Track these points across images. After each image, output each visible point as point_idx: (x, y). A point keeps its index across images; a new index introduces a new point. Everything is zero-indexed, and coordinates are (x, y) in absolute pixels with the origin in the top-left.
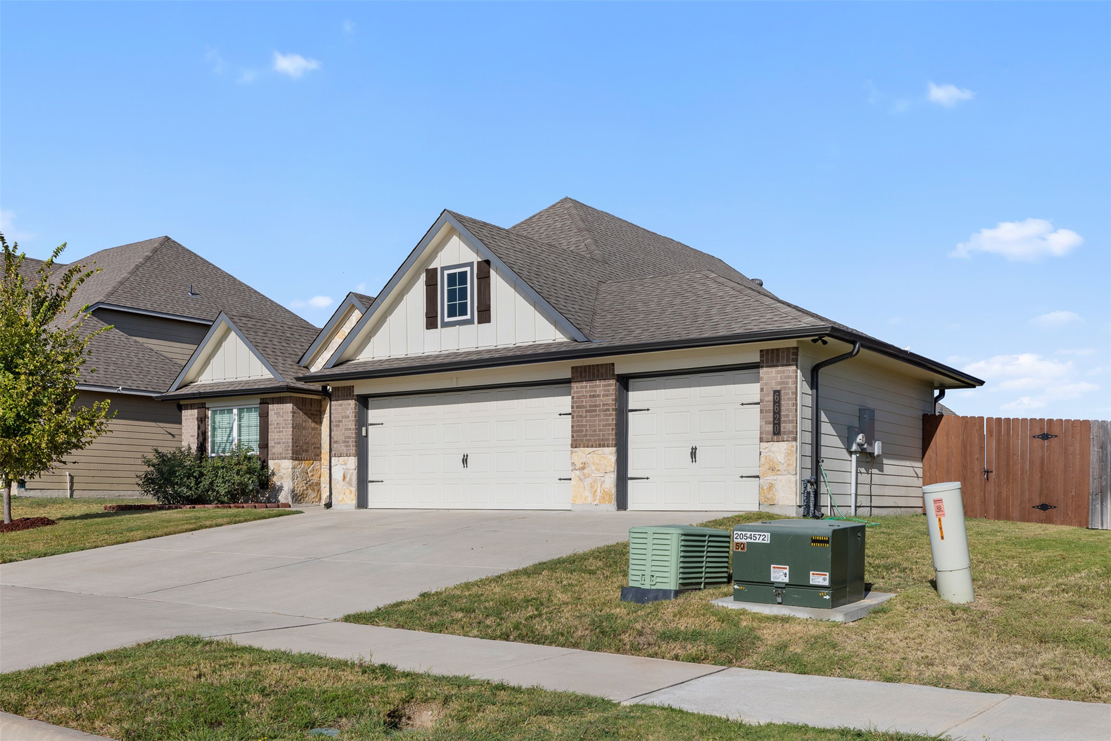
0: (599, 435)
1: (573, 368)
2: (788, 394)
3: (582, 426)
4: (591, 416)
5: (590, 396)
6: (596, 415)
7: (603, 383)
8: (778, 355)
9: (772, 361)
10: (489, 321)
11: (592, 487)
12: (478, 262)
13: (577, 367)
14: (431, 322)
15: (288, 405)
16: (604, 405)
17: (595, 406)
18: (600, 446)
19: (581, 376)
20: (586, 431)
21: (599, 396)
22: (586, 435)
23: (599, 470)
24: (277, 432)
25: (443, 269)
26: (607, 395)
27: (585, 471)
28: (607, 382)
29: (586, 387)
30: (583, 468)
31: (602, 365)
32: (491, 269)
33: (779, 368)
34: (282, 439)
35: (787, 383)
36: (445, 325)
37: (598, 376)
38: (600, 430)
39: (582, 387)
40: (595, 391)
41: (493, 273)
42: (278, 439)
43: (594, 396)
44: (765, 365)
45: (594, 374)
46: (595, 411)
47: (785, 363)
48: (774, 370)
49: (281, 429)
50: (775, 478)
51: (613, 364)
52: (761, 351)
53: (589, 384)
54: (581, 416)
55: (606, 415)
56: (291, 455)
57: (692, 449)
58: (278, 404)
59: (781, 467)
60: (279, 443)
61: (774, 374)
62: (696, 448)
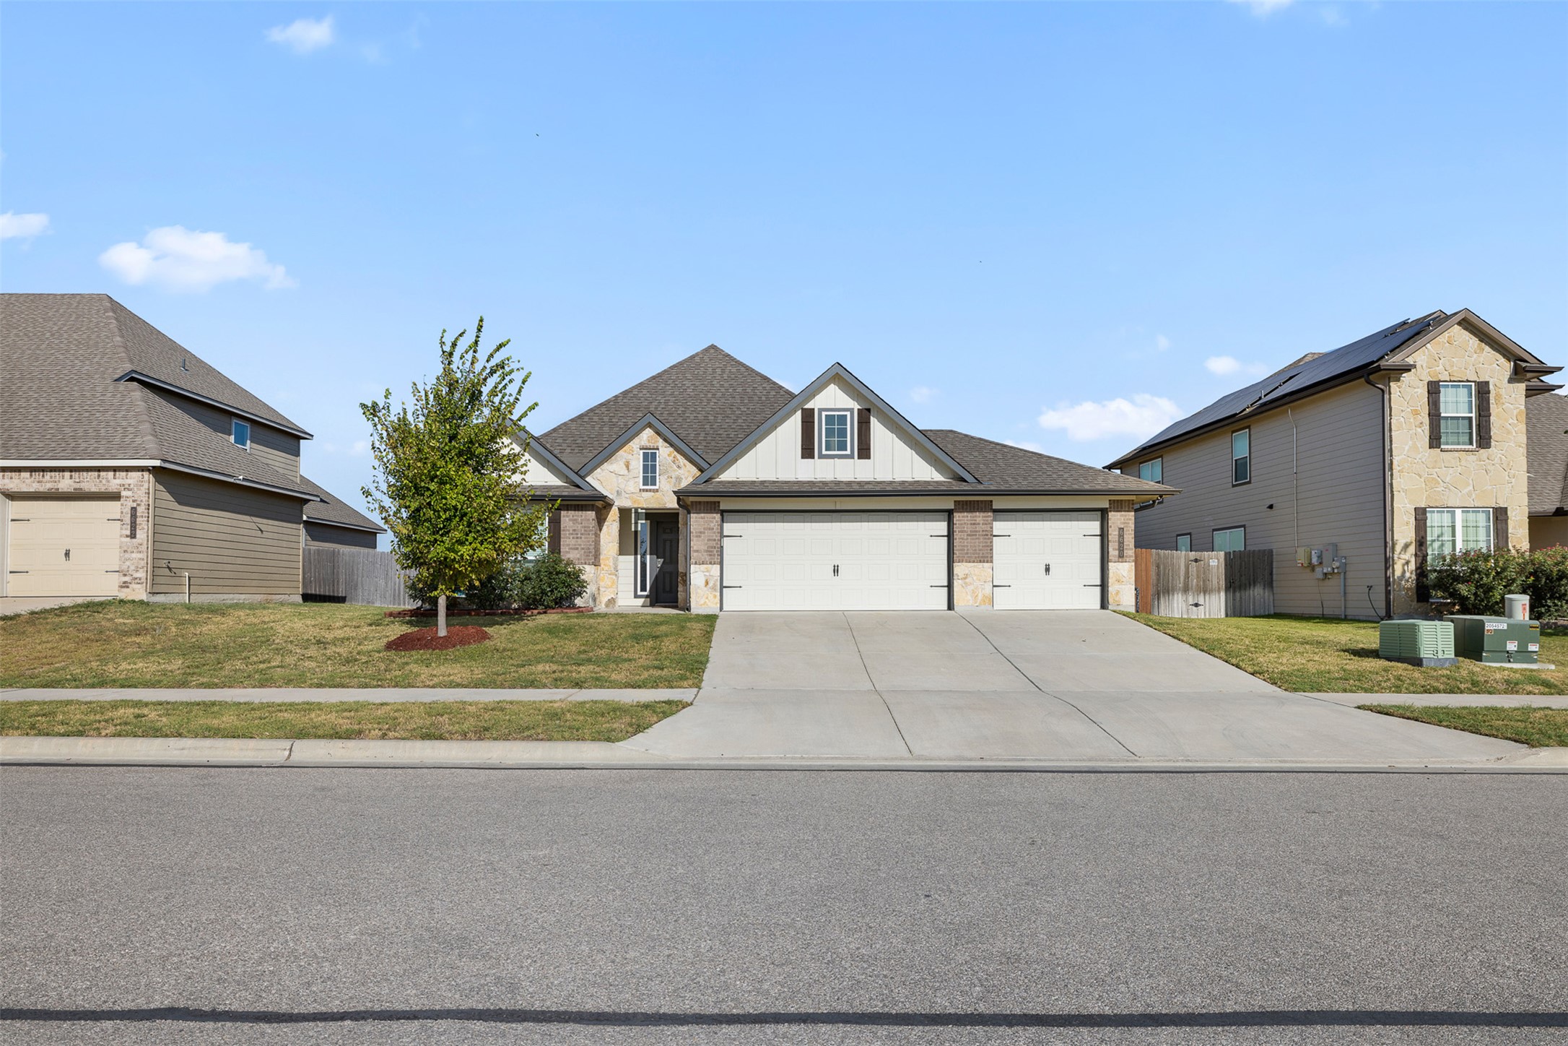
0: (979, 554)
1: (955, 501)
2: (1129, 530)
3: (964, 546)
4: (973, 539)
5: (971, 524)
6: (977, 539)
7: (982, 514)
8: (1121, 504)
9: (1118, 508)
10: (870, 458)
11: (973, 592)
12: (858, 409)
13: (959, 501)
14: (808, 452)
15: (590, 512)
16: (983, 531)
17: (976, 531)
18: (980, 562)
19: (963, 508)
20: (968, 550)
21: (979, 524)
22: (967, 553)
23: (979, 580)
24: (573, 538)
25: (821, 410)
26: (986, 524)
27: (967, 580)
28: (986, 514)
29: (967, 517)
30: (965, 578)
31: (982, 501)
32: (871, 417)
33: (1123, 513)
34: (580, 545)
35: (1129, 523)
36: (821, 456)
37: (978, 509)
38: (980, 550)
39: (963, 517)
40: (976, 520)
41: (873, 420)
42: (575, 545)
43: (974, 524)
44: (1112, 509)
45: (974, 507)
46: (976, 535)
47: (1127, 509)
48: (1119, 514)
49: (579, 536)
50: (1120, 587)
51: (991, 501)
52: (1110, 501)
53: (969, 515)
54: (962, 539)
55: (985, 539)
56: (593, 561)
57: (1046, 565)
58: (575, 510)
59: (1124, 580)
60: (577, 549)
61: (1119, 517)
62: (1049, 565)
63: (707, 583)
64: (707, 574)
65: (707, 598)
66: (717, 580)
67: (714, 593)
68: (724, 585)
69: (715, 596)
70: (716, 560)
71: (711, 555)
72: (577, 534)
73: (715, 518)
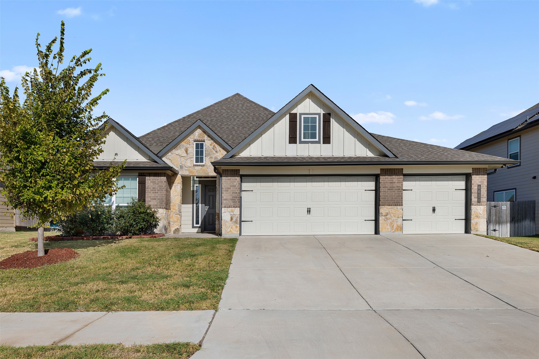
0: (395, 200)
1: (381, 169)
2: (484, 186)
3: (386, 196)
4: (391, 192)
5: (390, 183)
6: (393, 191)
7: (397, 177)
8: (480, 171)
9: (477, 173)
10: (330, 143)
11: (391, 223)
12: (323, 114)
13: (383, 169)
14: (293, 139)
15: (163, 177)
16: (397, 187)
17: (393, 187)
18: (396, 205)
19: (385, 173)
20: (388, 198)
21: (395, 183)
22: (388, 200)
23: (395, 216)
24: (153, 193)
25: (301, 114)
26: (399, 183)
27: (387, 217)
28: (399, 177)
29: (388, 178)
30: (386, 215)
31: (397, 169)
32: (331, 119)
33: (480, 176)
34: (157, 197)
35: (483, 182)
36: (301, 142)
37: (394, 174)
38: (395, 198)
39: (385, 178)
40: (393, 180)
41: (332, 120)
42: (154, 197)
43: (392, 183)
44: (474, 174)
45: (392, 173)
46: (393, 189)
47: (483, 174)
48: (478, 176)
49: (157, 191)
50: (478, 220)
51: (402, 169)
52: (473, 168)
53: (389, 177)
54: (385, 192)
55: (399, 192)
56: (165, 206)
57: (433, 207)
58: (154, 176)
59: (480, 216)
60: (155, 199)
61: (478, 178)
62: (435, 207)
63: (232, 219)
64: (232, 213)
65: (232, 228)
66: (238, 217)
67: (236, 225)
68: (242, 220)
69: (237, 227)
70: (237, 205)
71: (234, 202)
72: (155, 190)
73: (237, 179)
